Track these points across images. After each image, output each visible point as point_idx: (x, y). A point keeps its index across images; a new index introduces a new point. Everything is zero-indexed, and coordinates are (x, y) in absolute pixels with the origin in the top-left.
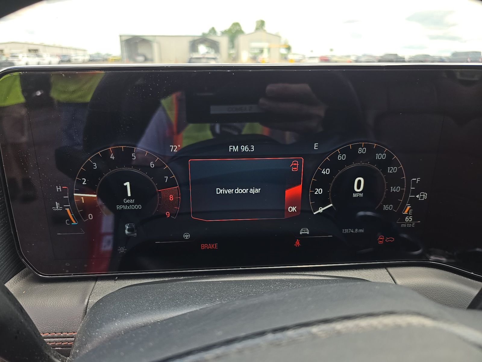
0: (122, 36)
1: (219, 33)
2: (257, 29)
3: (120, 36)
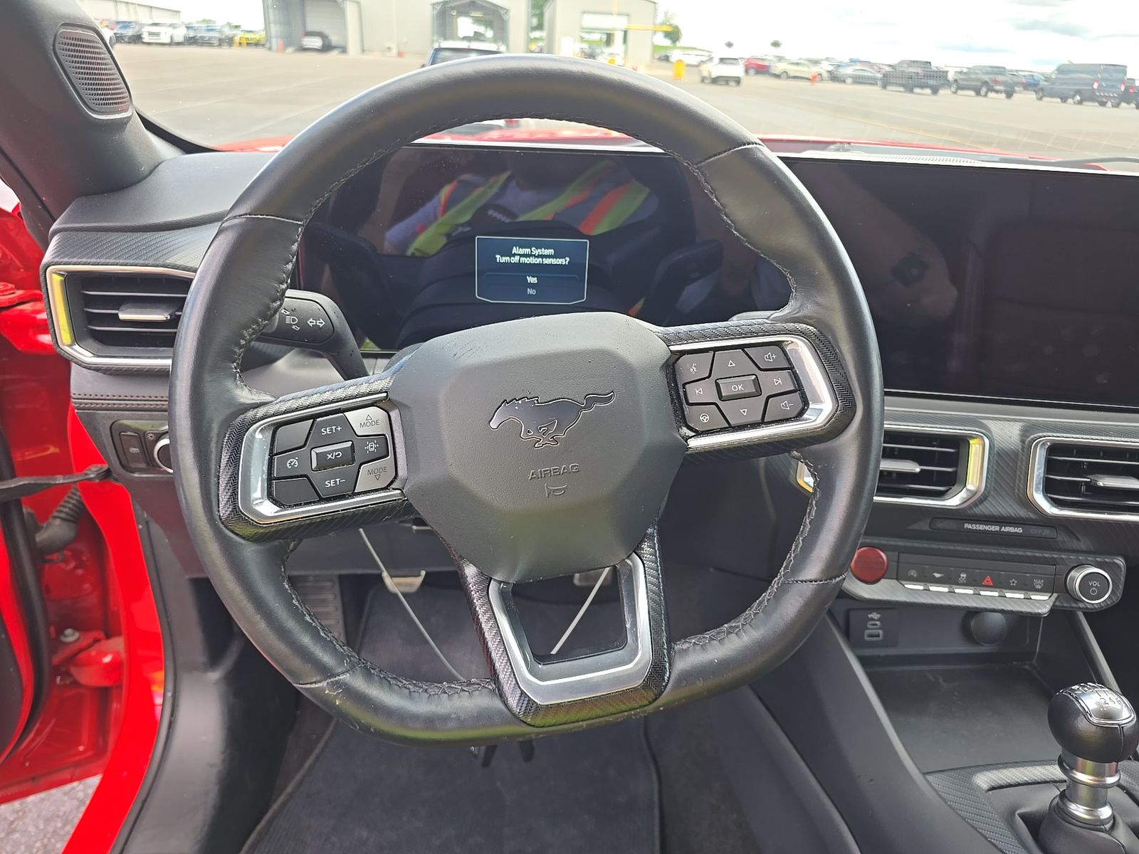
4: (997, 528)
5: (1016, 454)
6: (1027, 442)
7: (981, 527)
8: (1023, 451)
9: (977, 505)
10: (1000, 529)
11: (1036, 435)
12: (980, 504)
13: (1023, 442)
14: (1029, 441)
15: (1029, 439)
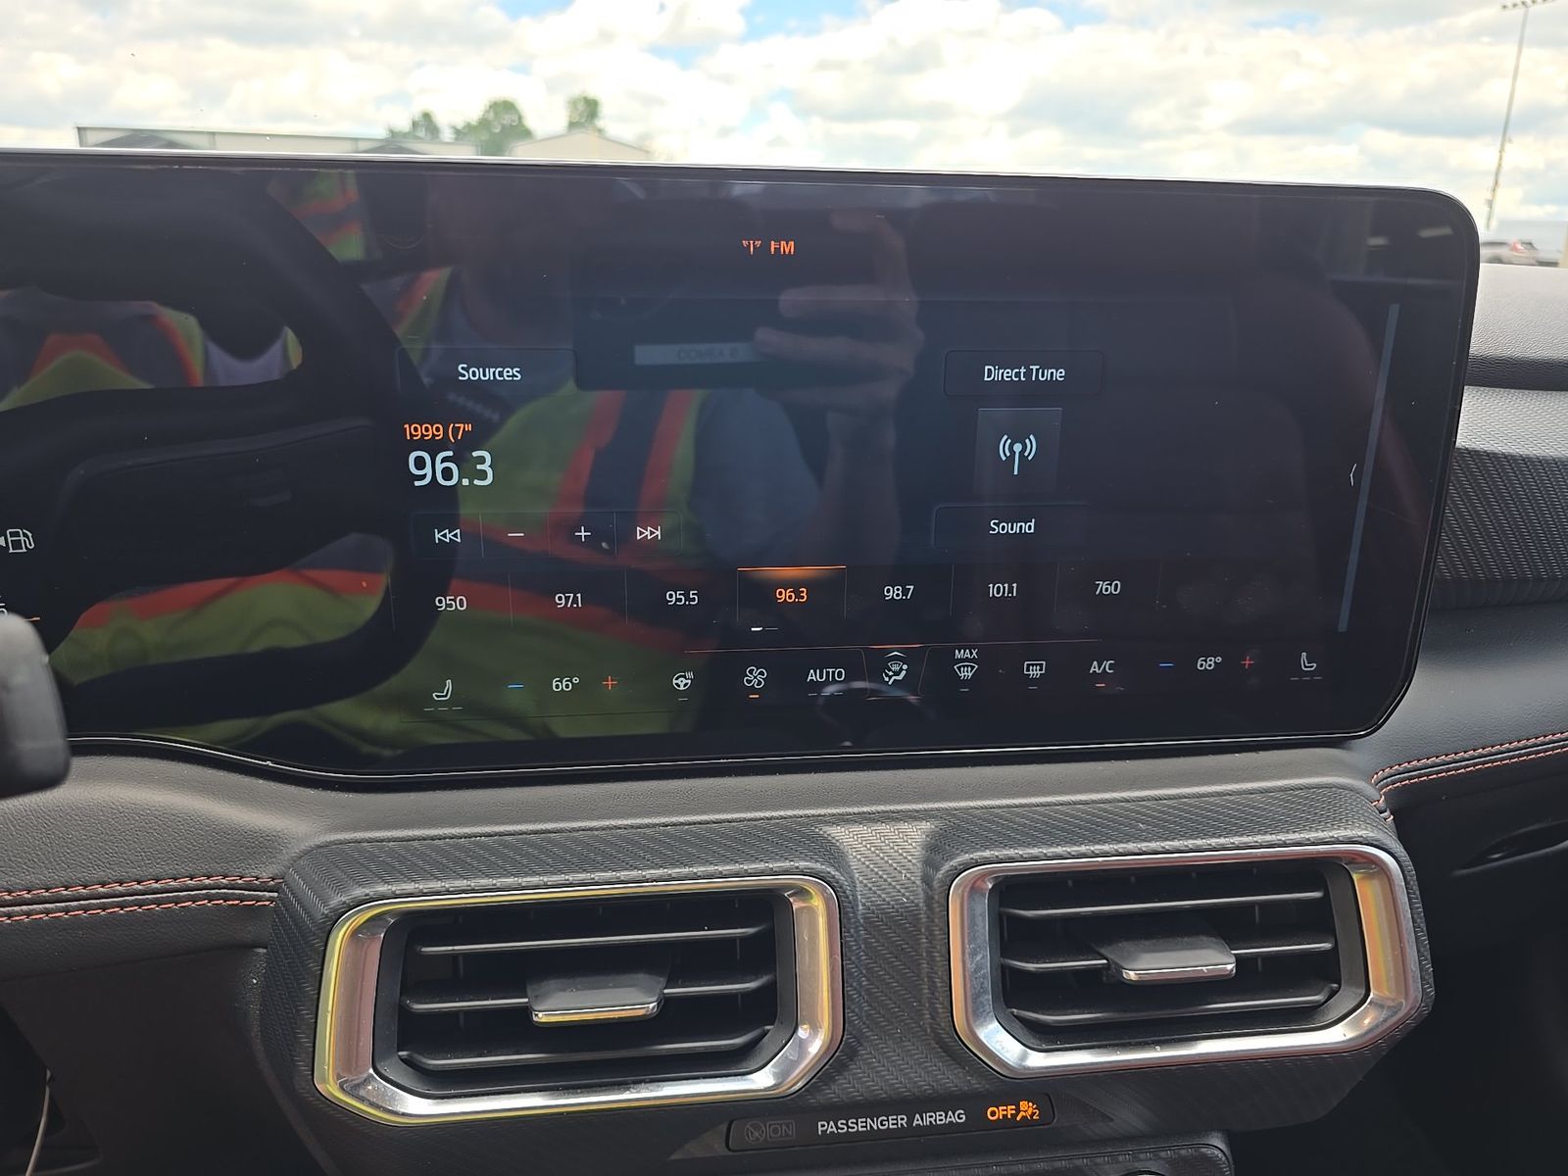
0: (85, 129)
1: (447, 135)
2: (573, 125)
3: (79, 129)
4: (902, 1120)
5: (912, 915)
6: (936, 884)
7: (860, 1125)
8: (929, 907)
9: (832, 1079)
10: (910, 1120)
11: (954, 863)
12: (840, 1073)
13: (927, 880)
14: (941, 881)
15: (940, 875)
